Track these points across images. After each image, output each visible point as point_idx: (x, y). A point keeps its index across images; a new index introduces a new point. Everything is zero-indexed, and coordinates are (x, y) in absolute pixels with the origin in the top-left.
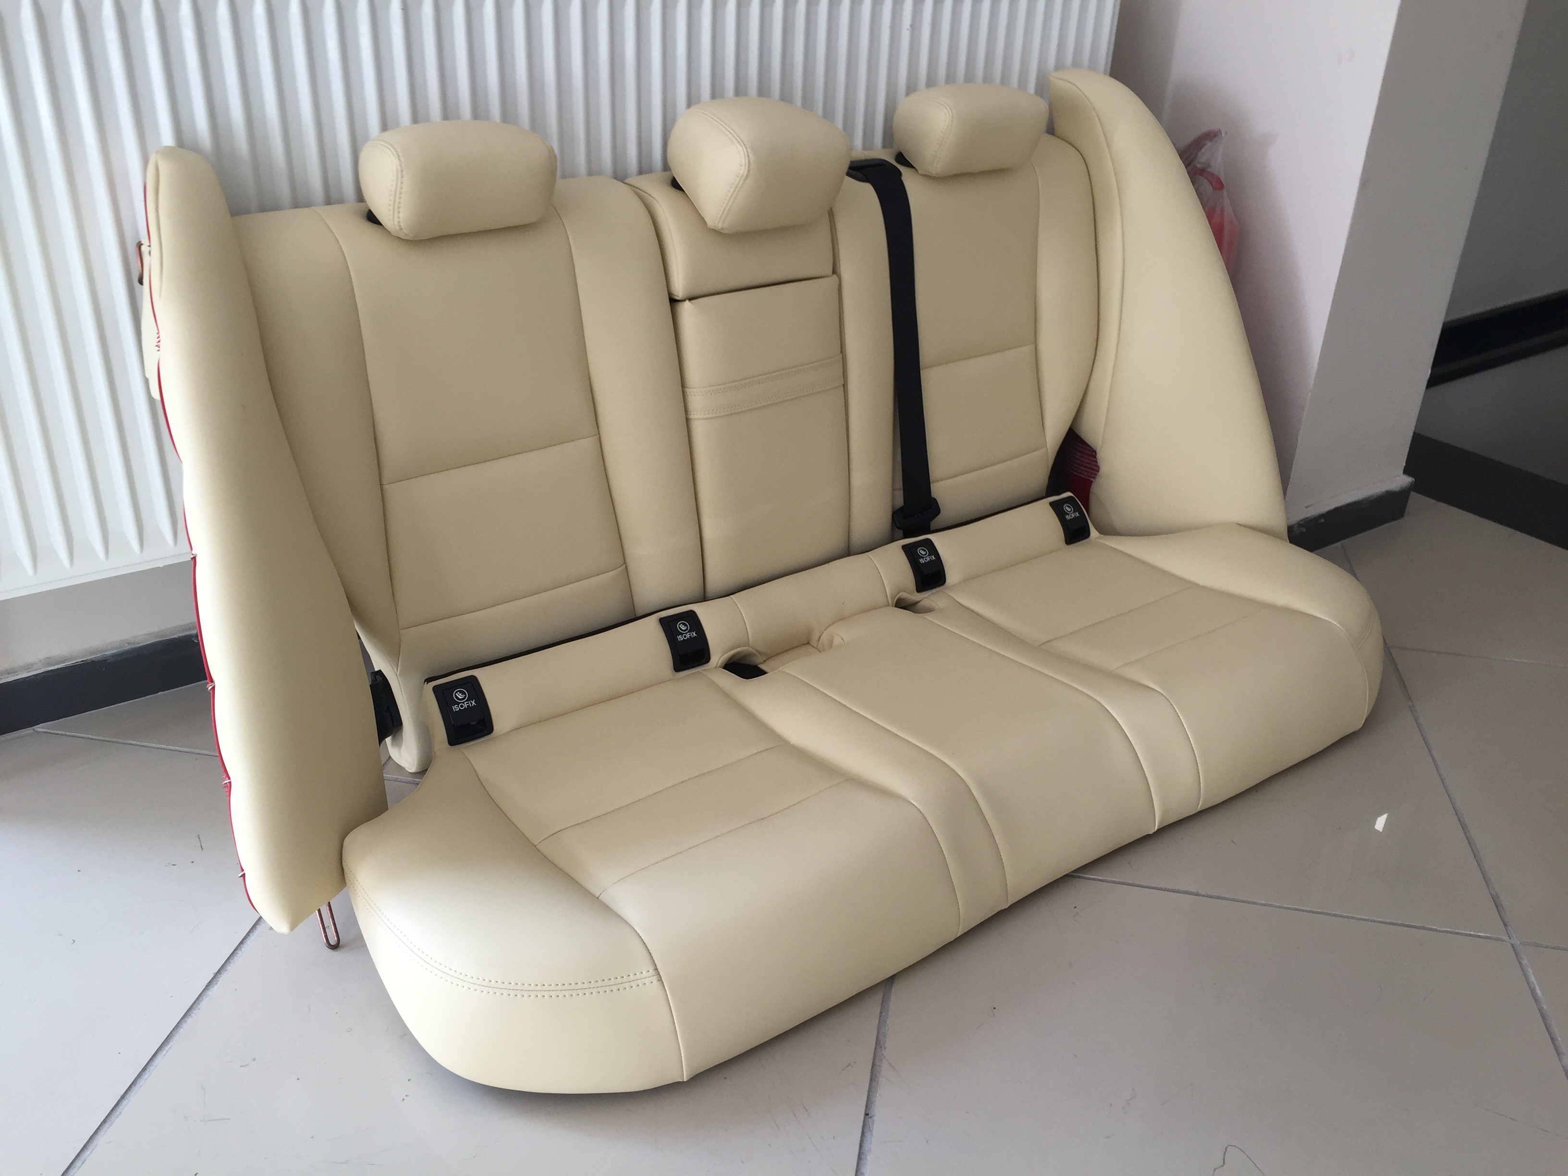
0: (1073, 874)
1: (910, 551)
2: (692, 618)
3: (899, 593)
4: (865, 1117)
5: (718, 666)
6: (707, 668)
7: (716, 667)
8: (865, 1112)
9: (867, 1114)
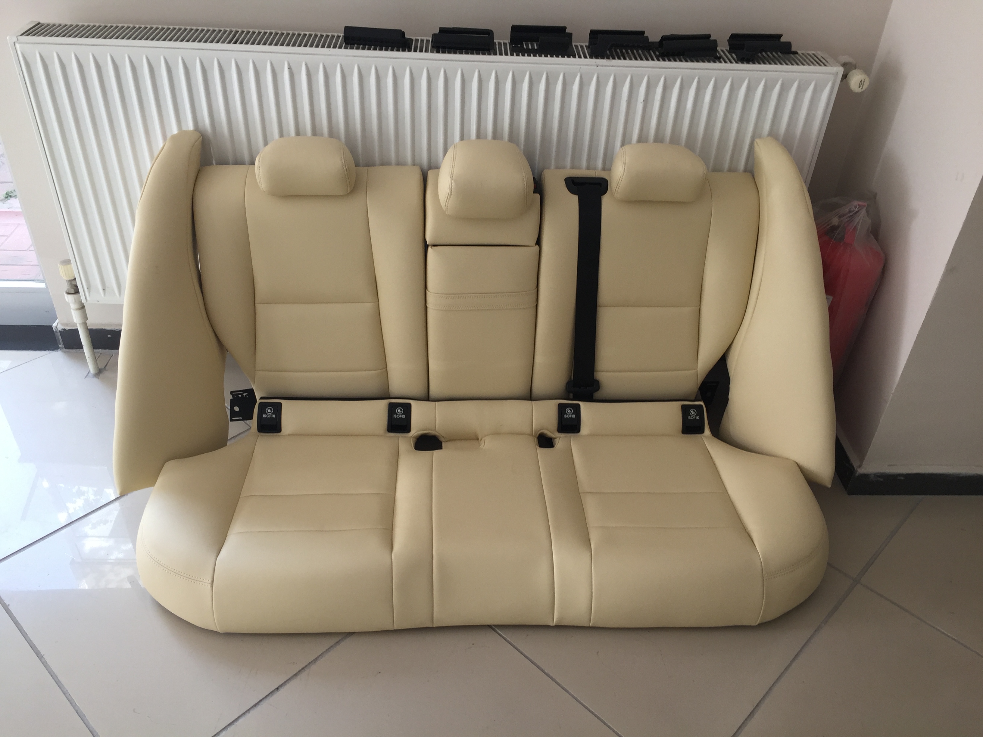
0: (494, 627)
1: (561, 408)
2: (407, 408)
3: (541, 429)
4: (276, 689)
5: (413, 436)
6: (406, 435)
7: (412, 436)
8: (278, 687)
9: (277, 689)
